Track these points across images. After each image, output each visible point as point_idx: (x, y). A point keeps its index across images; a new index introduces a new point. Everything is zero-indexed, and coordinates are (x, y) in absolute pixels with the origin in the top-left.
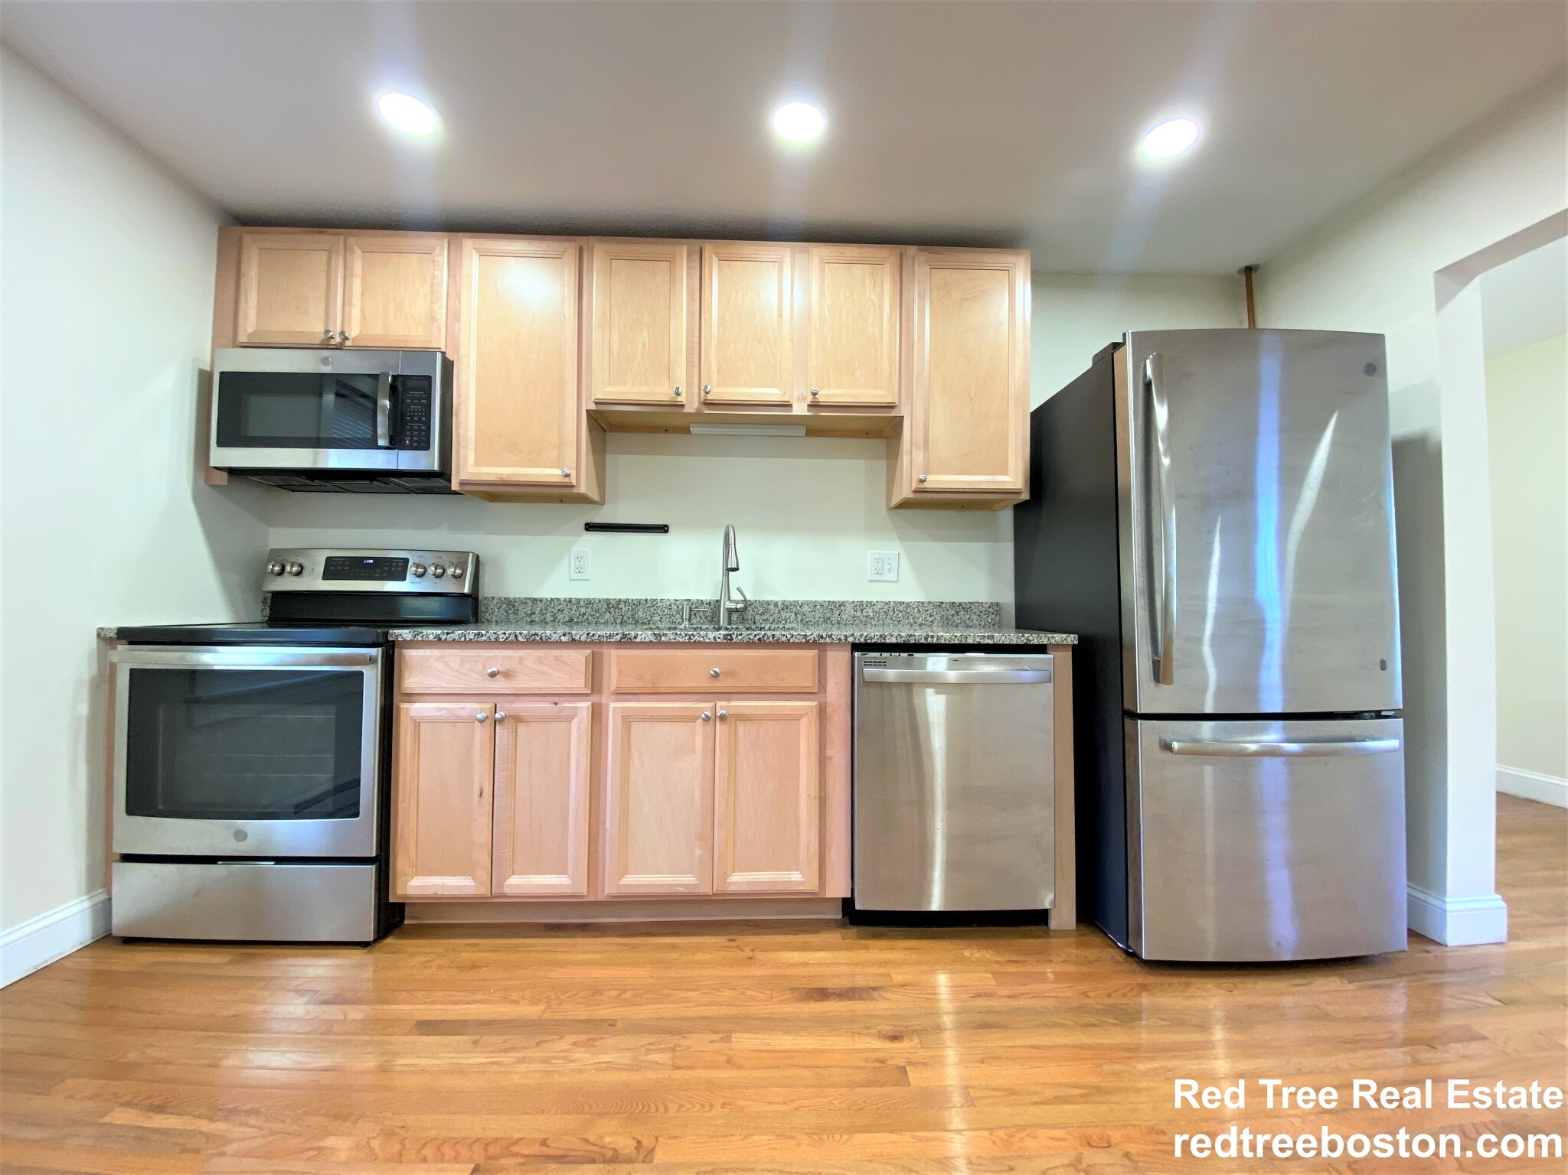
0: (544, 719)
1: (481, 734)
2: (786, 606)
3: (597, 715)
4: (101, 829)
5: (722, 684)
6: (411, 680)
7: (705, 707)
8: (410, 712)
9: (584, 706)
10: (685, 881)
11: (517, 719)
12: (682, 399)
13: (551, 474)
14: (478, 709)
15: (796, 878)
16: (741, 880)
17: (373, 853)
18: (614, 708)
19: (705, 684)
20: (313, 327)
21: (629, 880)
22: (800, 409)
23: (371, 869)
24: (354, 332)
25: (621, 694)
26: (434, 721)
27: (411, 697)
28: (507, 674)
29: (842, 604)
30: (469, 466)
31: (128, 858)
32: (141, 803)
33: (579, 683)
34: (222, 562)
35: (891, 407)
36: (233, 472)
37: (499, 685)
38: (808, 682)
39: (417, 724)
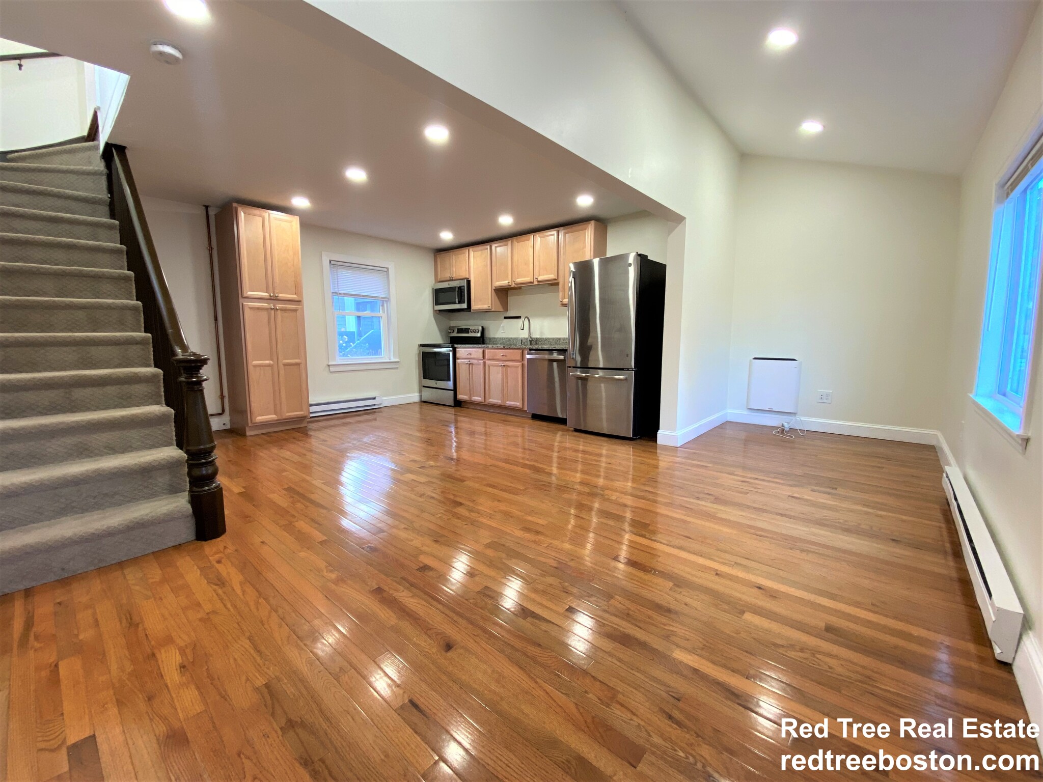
0: (477, 364)
1: (467, 366)
2: (546, 339)
3: (484, 363)
4: (420, 382)
5: (504, 358)
6: (458, 355)
7: (501, 363)
8: (458, 361)
9: (482, 362)
10: (498, 401)
11: (472, 364)
12: (510, 284)
13: (485, 307)
14: (466, 361)
15: (518, 404)
16: (509, 403)
17: (452, 389)
18: (487, 362)
19: (501, 358)
20: (447, 275)
21: (490, 400)
22: (536, 283)
23: (452, 392)
24: (454, 276)
25: (489, 360)
26: (461, 364)
27: (458, 359)
28: (470, 354)
29: (560, 339)
30: (474, 307)
31: (424, 387)
32: (424, 377)
33: (481, 356)
34: (440, 330)
35: (555, 280)
36: (440, 311)
37: (469, 356)
38: (519, 358)
39: (459, 364)
